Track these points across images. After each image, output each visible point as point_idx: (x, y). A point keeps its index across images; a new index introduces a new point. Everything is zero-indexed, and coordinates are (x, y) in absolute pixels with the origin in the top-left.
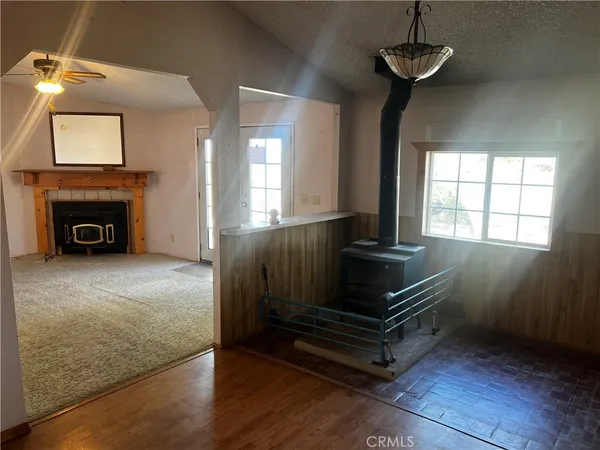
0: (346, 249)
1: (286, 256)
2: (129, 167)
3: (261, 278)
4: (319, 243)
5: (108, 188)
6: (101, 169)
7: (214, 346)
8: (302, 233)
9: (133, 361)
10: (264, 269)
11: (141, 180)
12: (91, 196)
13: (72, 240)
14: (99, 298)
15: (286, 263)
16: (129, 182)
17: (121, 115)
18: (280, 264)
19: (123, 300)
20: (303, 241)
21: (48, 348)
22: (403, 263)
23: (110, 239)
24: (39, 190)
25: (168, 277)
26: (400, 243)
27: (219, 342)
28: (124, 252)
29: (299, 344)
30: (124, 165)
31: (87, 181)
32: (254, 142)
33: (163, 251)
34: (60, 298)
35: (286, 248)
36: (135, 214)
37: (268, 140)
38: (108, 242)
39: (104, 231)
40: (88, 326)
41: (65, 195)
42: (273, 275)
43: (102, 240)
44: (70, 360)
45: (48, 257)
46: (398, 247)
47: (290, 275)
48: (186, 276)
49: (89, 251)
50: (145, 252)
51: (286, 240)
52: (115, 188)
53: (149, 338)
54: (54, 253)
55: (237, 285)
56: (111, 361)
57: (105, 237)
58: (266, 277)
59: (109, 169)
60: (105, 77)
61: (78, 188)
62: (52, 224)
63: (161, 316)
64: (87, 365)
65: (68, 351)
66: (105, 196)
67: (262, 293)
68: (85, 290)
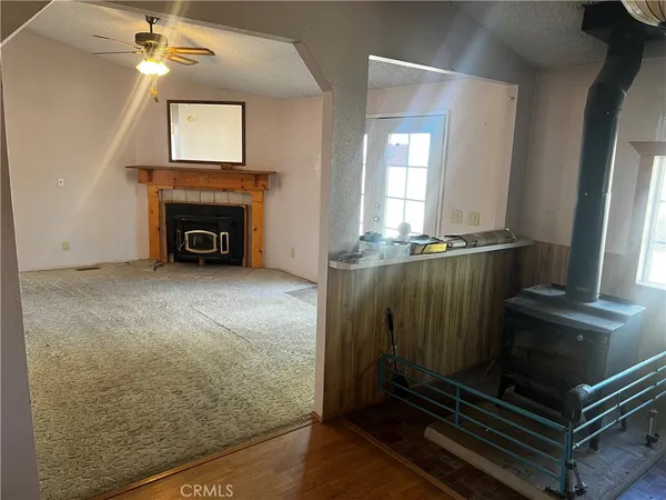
0: (513, 300)
1: (422, 299)
2: (250, 167)
3: (384, 328)
4: (472, 281)
5: (224, 190)
6: (219, 167)
7: (313, 415)
8: (449, 267)
9: (205, 428)
10: (390, 318)
11: (261, 183)
12: (207, 198)
13: (184, 247)
14: (194, 325)
15: (423, 308)
16: (249, 184)
17: (243, 105)
18: (413, 310)
19: (220, 329)
20: (448, 281)
21: (114, 391)
22: (608, 334)
23: (225, 249)
24: (153, 189)
25: (280, 302)
26: (603, 297)
27: (320, 413)
28: (239, 264)
29: (431, 434)
30: (243, 164)
31: (202, 181)
32: (395, 139)
33: (283, 268)
34: (152, 320)
35: (423, 287)
36: (254, 222)
37: (413, 135)
38: (222, 252)
39: (218, 239)
40: (169, 364)
41: (180, 196)
42: (402, 325)
43: (215, 250)
44: (131, 415)
45: (158, 264)
46: (598, 305)
47: (426, 326)
48: (301, 302)
49: (201, 261)
50: (262, 267)
51: (424, 277)
52: (232, 190)
53: (235, 391)
54: (166, 260)
55: (349, 337)
56: (179, 422)
57: (218, 247)
58: (391, 328)
59: (228, 168)
60: (213, 53)
61: (192, 188)
62: (164, 227)
63: (256, 359)
64: (149, 424)
65: (135, 398)
66: (221, 198)
67: (385, 349)
68: (182, 313)
